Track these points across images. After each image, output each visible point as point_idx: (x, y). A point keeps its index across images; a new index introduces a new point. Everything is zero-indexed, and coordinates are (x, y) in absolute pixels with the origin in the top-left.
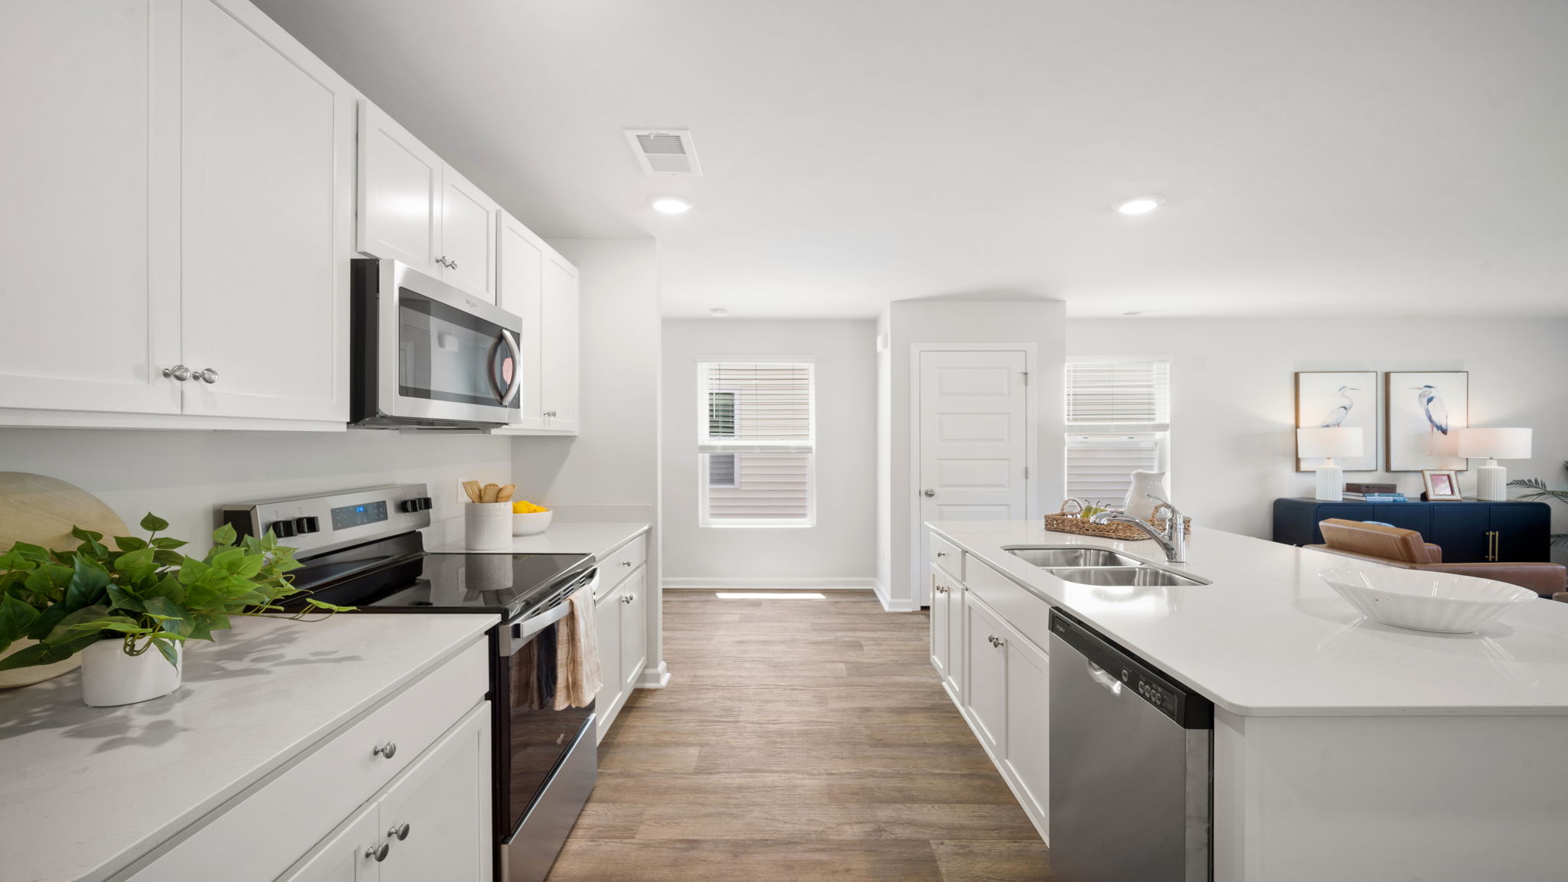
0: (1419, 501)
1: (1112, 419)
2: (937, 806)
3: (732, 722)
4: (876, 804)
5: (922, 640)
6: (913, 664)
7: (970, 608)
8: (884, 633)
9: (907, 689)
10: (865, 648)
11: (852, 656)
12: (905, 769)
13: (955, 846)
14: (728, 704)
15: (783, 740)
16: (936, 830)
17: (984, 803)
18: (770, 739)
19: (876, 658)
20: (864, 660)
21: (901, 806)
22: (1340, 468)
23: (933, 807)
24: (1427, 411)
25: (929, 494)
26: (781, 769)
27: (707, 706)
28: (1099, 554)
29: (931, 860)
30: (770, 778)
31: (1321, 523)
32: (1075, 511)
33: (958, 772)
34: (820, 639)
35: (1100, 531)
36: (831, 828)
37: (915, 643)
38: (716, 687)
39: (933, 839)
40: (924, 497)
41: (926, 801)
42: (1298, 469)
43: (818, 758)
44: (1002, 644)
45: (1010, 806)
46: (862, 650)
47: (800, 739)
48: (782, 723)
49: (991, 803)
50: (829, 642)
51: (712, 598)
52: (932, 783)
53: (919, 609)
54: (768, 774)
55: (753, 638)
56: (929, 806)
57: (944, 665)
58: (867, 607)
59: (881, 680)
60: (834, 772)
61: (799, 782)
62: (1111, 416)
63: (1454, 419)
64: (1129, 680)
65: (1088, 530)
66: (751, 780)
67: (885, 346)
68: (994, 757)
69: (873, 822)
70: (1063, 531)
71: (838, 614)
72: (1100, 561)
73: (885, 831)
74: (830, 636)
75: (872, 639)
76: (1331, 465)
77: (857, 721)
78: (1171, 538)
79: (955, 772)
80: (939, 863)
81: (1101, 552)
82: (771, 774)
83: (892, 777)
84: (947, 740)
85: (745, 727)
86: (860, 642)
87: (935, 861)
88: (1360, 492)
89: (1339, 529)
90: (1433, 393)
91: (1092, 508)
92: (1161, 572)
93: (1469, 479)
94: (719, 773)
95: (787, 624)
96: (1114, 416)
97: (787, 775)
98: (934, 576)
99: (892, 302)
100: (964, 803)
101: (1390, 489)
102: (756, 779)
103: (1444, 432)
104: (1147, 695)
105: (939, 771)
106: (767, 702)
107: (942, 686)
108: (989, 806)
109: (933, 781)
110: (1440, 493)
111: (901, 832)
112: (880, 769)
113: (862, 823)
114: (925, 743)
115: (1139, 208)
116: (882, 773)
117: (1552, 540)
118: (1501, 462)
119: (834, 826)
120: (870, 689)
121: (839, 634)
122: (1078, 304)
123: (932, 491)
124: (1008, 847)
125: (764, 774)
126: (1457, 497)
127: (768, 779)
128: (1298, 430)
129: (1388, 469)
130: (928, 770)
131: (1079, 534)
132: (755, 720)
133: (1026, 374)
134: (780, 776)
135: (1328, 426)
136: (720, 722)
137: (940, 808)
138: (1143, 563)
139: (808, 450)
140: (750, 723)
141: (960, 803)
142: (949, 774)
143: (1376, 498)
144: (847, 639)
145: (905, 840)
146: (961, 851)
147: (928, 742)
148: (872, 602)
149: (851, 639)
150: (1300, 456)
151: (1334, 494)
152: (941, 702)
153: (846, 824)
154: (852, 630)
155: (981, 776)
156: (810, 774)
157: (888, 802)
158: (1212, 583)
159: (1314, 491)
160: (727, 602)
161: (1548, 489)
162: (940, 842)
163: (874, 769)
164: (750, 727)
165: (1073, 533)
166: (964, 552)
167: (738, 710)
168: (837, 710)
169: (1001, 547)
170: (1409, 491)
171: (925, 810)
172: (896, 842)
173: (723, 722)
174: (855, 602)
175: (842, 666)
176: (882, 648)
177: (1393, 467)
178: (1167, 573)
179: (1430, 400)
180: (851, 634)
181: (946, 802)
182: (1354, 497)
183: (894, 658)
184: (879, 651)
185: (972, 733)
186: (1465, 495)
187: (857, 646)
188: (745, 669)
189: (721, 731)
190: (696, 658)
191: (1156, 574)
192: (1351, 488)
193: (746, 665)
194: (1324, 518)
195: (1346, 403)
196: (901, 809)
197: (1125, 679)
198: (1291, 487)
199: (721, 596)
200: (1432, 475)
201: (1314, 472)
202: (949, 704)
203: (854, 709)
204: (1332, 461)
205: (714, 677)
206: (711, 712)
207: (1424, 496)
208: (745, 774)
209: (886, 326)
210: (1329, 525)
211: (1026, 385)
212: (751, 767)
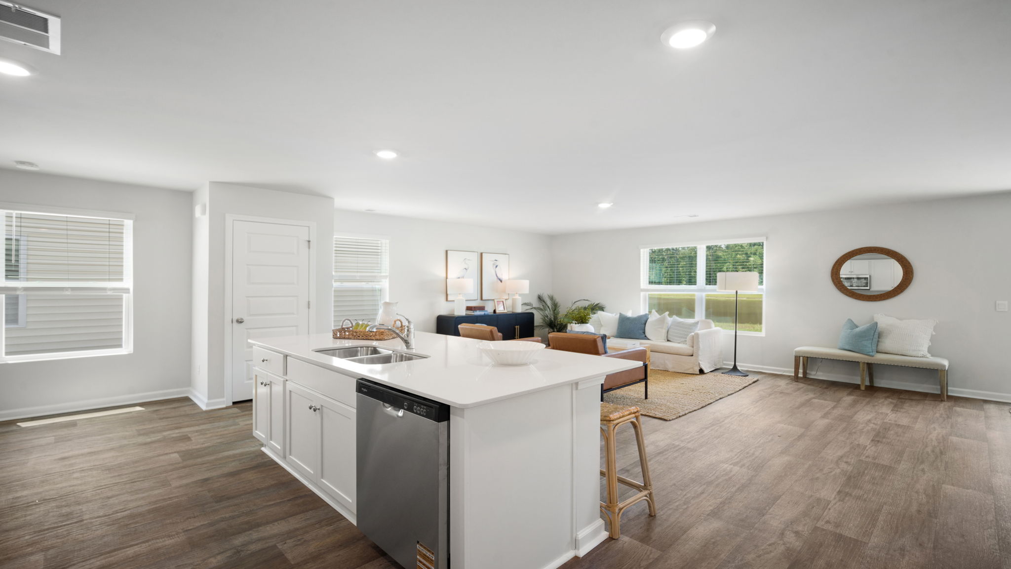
0: (492, 314)
1: (357, 272)
2: (276, 523)
3: (76, 523)
4: (231, 537)
5: (239, 424)
6: (236, 441)
7: (290, 391)
8: (206, 425)
9: (236, 459)
10: (192, 439)
11: (183, 446)
12: (248, 509)
13: (294, 541)
14: (65, 510)
15: (134, 521)
16: (279, 537)
17: (307, 511)
18: (122, 524)
19: (204, 444)
20: (195, 447)
21: (250, 532)
22: (464, 299)
23: (274, 525)
24: (496, 272)
25: (240, 321)
26: (140, 541)
27: (41, 518)
28: (368, 349)
29: (281, 555)
30: (130, 552)
31: (459, 326)
32: (349, 326)
33: (286, 499)
34: (149, 440)
35: (367, 336)
36: (199, 564)
37: (233, 427)
38: (45, 501)
39: (278, 543)
40: (235, 324)
41: (268, 523)
42: (447, 300)
43: (174, 523)
44: (319, 409)
45: (323, 508)
46: (191, 440)
47: (152, 515)
48: (130, 509)
49: (311, 510)
50: (159, 441)
51: (14, 428)
52: (269, 511)
53: (231, 404)
54: (128, 549)
55: (76, 452)
56: (271, 525)
57: (265, 435)
58: (187, 409)
59: (213, 458)
60: (190, 528)
61: (160, 545)
62: (356, 270)
63: (504, 277)
64: (408, 407)
65: (359, 336)
66: (112, 558)
67: (204, 213)
68: (307, 483)
69: (231, 549)
70: (344, 338)
71: (161, 419)
72: (369, 353)
73: (242, 551)
74: (158, 436)
75: (197, 431)
76: (461, 297)
77: (200, 489)
78: (408, 336)
79: (284, 500)
80: (285, 555)
81: (370, 348)
82: (132, 548)
83: (239, 517)
84: (273, 483)
85: (91, 523)
86: (187, 435)
87: (283, 555)
88: (472, 310)
89: (466, 328)
90: (497, 263)
91: (359, 324)
92: (404, 355)
93: (509, 303)
94: (74, 565)
95: (111, 435)
96: (359, 270)
97: (147, 544)
98: (256, 376)
99: (210, 182)
100: (294, 515)
101: (482, 308)
102: (116, 557)
103: (501, 281)
104: (418, 412)
105: (273, 503)
106: (109, 498)
107: (261, 451)
108: (310, 512)
109: (269, 510)
110: (500, 309)
111: (253, 548)
112: (227, 515)
113: (222, 552)
114: (258, 489)
115: (387, 155)
116: (230, 517)
117: (535, 328)
118: (520, 295)
119: (200, 562)
120: (205, 465)
121: (165, 434)
122: (342, 201)
123: (242, 319)
124: (327, 530)
125: (125, 550)
126: (506, 311)
127: (129, 552)
128: (447, 280)
129: (482, 299)
130: (264, 504)
131: (354, 339)
132: (101, 514)
133: (309, 241)
134: (141, 547)
135: (459, 278)
136: (61, 526)
137: (278, 524)
138: (393, 351)
139: (126, 290)
140: (96, 518)
141: (292, 516)
142: (280, 502)
143: (478, 313)
144: (174, 435)
145: (259, 551)
146: (299, 543)
147: (259, 487)
148: (190, 405)
149: (178, 435)
150: (448, 293)
151: (461, 312)
152: (263, 461)
153: (210, 557)
154: (177, 428)
155: (301, 497)
156: (169, 536)
157: (240, 533)
158: (430, 357)
159: (453, 311)
160: (33, 429)
161: (534, 306)
162: (284, 542)
163: (223, 516)
164: (96, 521)
165: (350, 339)
166: (286, 356)
167: (78, 512)
168: (180, 487)
169: (312, 350)
170: (489, 310)
171: (268, 528)
172: (253, 554)
173: (65, 525)
174: (175, 408)
175: (176, 455)
176: (208, 436)
177: (484, 298)
178: (407, 355)
179: (496, 267)
180: (177, 431)
181: (283, 519)
182: (470, 313)
183: (219, 441)
184: (205, 438)
185: (289, 474)
186: (508, 310)
187: (186, 438)
188: (77, 478)
189: (65, 533)
190: (10, 483)
191: (402, 356)
192: (469, 308)
193: (75, 475)
194: (460, 324)
195: (467, 267)
196: (250, 534)
197: (406, 407)
198: (444, 310)
199: (23, 425)
200: (497, 301)
201: (454, 301)
202: (269, 461)
203: (196, 482)
204: (461, 295)
205: (41, 493)
206: (48, 521)
207: (495, 311)
208: (102, 557)
209: (204, 197)
210: (463, 326)
211: (309, 248)
212: (108, 550)
